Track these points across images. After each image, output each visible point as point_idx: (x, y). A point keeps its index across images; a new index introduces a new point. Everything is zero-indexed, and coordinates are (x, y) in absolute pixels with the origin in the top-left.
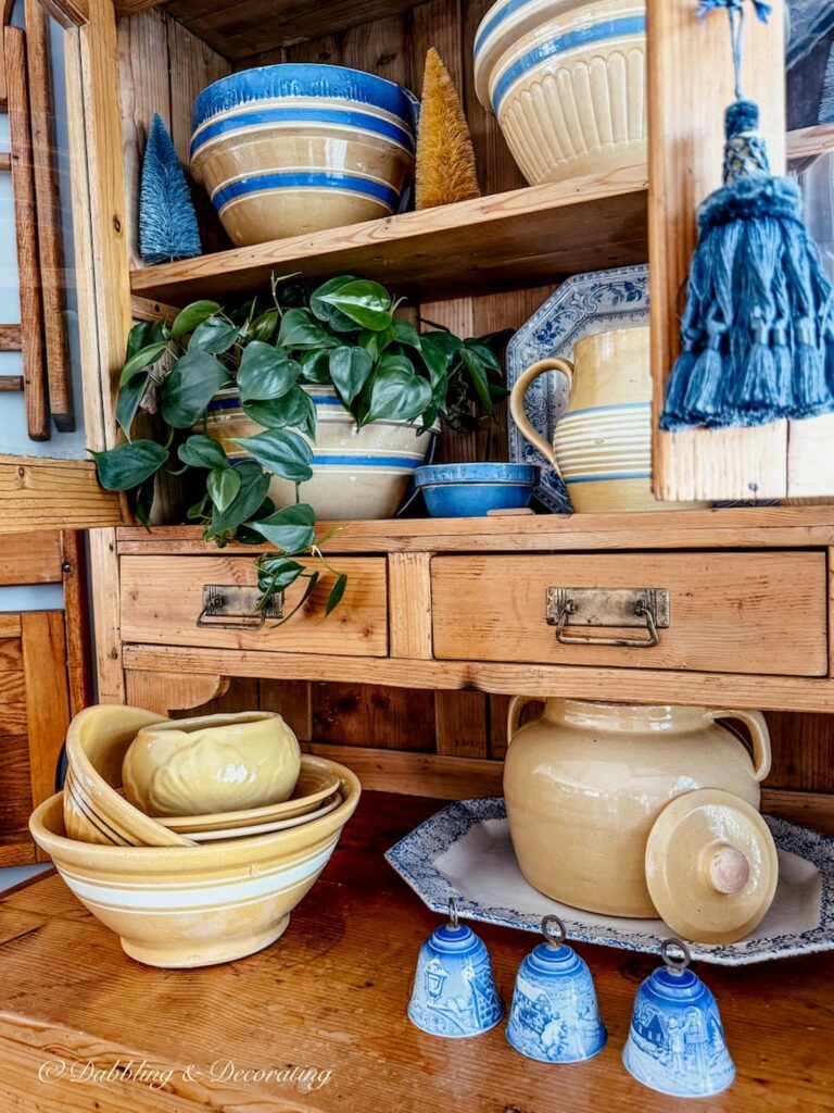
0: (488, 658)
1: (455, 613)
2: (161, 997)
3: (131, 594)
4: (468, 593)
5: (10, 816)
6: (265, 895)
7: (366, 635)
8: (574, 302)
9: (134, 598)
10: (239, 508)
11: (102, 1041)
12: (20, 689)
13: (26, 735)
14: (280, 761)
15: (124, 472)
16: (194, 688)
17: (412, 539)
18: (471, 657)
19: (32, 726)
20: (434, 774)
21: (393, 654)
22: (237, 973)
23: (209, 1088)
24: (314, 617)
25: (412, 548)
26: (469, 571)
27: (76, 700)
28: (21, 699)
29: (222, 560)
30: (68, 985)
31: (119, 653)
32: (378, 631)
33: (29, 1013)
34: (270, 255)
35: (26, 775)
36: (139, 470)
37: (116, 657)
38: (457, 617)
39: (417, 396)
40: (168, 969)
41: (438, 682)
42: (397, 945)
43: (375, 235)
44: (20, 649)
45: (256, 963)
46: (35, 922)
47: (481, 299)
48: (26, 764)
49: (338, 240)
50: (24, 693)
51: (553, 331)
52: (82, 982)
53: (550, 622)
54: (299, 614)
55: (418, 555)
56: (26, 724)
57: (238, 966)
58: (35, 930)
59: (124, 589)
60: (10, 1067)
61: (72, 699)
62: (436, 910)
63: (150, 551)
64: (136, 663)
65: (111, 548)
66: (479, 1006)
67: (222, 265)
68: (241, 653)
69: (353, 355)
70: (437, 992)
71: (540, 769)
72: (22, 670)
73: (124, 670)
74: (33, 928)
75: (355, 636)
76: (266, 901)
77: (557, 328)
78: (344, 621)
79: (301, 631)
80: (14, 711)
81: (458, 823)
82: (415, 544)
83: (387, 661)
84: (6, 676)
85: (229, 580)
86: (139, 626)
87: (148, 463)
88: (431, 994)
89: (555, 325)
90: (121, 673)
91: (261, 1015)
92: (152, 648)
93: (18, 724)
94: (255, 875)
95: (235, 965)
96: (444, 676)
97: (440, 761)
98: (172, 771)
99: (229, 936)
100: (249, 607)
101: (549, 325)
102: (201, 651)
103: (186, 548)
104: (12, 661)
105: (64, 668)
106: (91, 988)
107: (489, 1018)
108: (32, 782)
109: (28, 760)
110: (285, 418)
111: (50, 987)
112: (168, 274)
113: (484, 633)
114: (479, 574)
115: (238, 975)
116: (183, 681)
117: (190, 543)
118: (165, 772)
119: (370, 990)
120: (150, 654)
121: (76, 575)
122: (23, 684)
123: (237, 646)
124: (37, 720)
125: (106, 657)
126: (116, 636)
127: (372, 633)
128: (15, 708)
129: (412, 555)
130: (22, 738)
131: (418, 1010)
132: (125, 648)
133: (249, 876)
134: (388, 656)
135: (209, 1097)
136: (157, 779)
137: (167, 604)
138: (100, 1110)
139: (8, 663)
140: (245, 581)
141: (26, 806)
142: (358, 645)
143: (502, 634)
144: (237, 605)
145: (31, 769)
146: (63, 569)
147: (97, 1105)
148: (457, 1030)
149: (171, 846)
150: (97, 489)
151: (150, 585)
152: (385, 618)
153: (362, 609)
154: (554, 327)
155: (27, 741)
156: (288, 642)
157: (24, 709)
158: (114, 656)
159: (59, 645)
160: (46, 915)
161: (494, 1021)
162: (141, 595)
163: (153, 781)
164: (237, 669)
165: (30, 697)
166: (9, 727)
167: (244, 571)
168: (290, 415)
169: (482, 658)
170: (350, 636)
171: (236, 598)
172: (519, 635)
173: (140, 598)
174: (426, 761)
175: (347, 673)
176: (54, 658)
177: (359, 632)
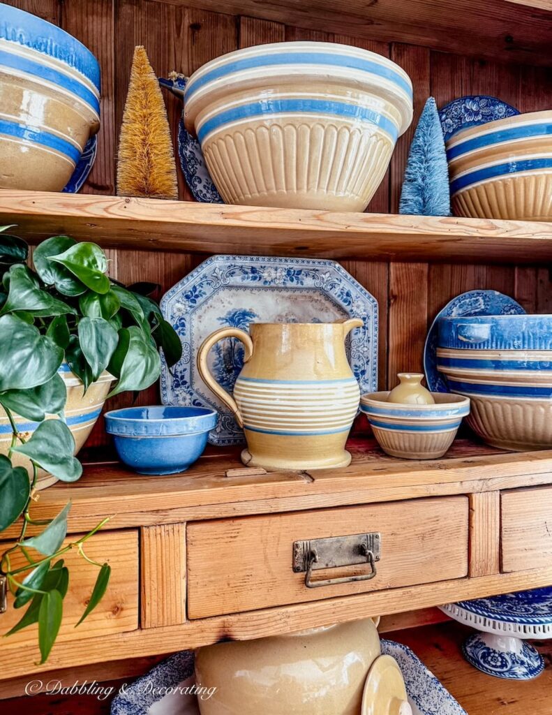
7: (114, 613)
17: (169, 512)
18: (226, 611)
25: (170, 520)
32: (130, 605)
38: (213, 578)
41: (193, 642)
51: (197, 293)
55: (177, 527)
75: (102, 616)
77: (200, 291)
82: (173, 515)
83: (138, 633)
101: (193, 288)
113: (238, 590)
114: (235, 537)
127: (122, 609)
129: (169, 527)
134: (140, 628)
142: (104, 625)
143: (254, 587)
152: (137, 592)
169: (236, 610)
170: (94, 616)
175: (90, 655)
177: (106, 611)
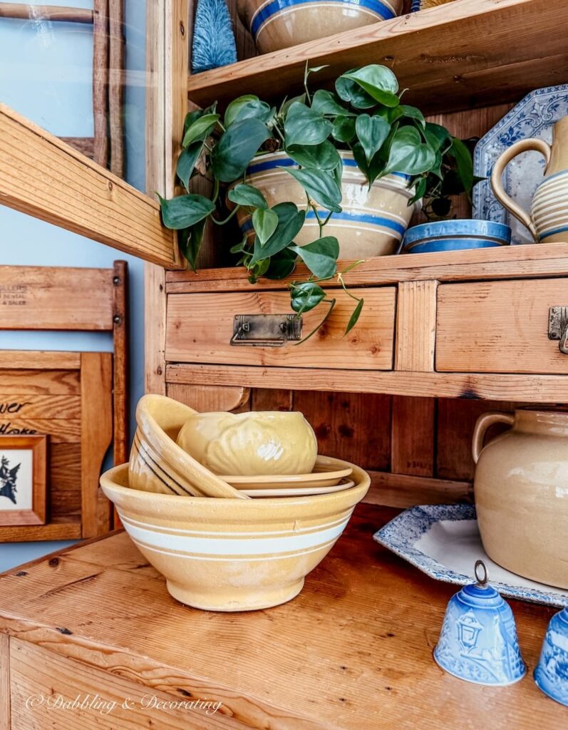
0: (489, 369)
1: (458, 332)
2: (209, 633)
3: (175, 324)
4: (472, 314)
5: (64, 503)
6: (301, 551)
7: (374, 352)
8: (535, 111)
9: (177, 327)
10: (278, 239)
11: (165, 665)
12: (77, 409)
13: (79, 443)
14: (307, 445)
15: (181, 216)
16: (222, 397)
17: (422, 270)
18: (472, 369)
19: (84, 436)
20: (388, 487)
21: (398, 367)
22: (271, 619)
23: (269, 715)
24: (328, 337)
25: (421, 277)
26: (475, 295)
27: (118, 419)
28: (77, 416)
29: (251, 294)
30: (128, 618)
31: (163, 370)
32: (386, 348)
33: (97, 638)
34: (302, 54)
35: (77, 474)
36: (193, 216)
37: (161, 373)
38: (460, 335)
39: (425, 158)
40: (211, 612)
41: (438, 391)
42: (403, 606)
43: (394, 30)
44: (78, 379)
45: (285, 612)
46: (94, 571)
47: (449, 117)
48: (78, 465)
49: (361, 37)
50: (80, 412)
51: (514, 135)
52: (139, 617)
53: (552, 337)
54: (315, 336)
55: (427, 283)
56: (80, 436)
57: (270, 613)
58: (94, 576)
59: (169, 320)
60: (75, 685)
61: (116, 418)
62: (438, 578)
63: (192, 289)
64: (176, 378)
65: (161, 288)
66: (510, 658)
67: (262, 66)
68: (263, 369)
69: (373, 122)
70: (472, 642)
71: (517, 471)
72: (80, 395)
73: (166, 383)
74: (93, 574)
75: (364, 353)
76: (301, 556)
77: (518, 133)
78: (355, 341)
79: (316, 350)
80: (71, 426)
81: (421, 520)
82: (424, 274)
83: (391, 373)
84: (67, 398)
85: (256, 311)
86: (180, 349)
87: (199, 211)
88: (465, 644)
89: (516, 130)
90: (164, 385)
91: (302, 654)
92: (190, 366)
93: (74, 435)
94: (297, 531)
95: (267, 612)
96: (445, 385)
97: (393, 478)
98: (223, 442)
99: (266, 585)
100: (272, 332)
101: (511, 130)
102: (230, 368)
103: (222, 286)
104: (72, 388)
105: (110, 396)
106: (148, 622)
107: (517, 670)
108: (82, 478)
109: (79, 462)
110: (320, 163)
111: (112, 619)
112: (215, 77)
113: (485, 349)
114: (484, 297)
115: (271, 620)
116: (214, 392)
117: (225, 282)
118: (217, 443)
119: (392, 639)
120: (188, 370)
121: (123, 325)
122: (80, 406)
123: (260, 363)
124: (88, 431)
125: (152, 373)
126: (162, 358)
127: (379, 350)
128: (72, 423)
129: (421, 284)
130: (76, 446)
131: (449, 658)
132: (168, 366)
133: (292, 531)
134: (393, 370)
135: (269, 722)
136: (210, 449)
137: (203, 332)
138: (153, 727)
139: (70, 389)
140: (270, 311)
141: (77, 496)
142: (366, 360)
143: (503, 349)
144: (262, 330)
145: (82, 468)
146: (114, 321)
147: (150, 722)
148: (491, 679)
149: (230, 498)
150: (160, 227)
151: (191, 317)
152: (392, 338)
153: (370, 330)
154: (515, 132)
155: (80, 448)
156: (303, 359)
157: (79, 424)
158: (159, 372)
159: (108, 377)
160: (102, 566)
161: (522, 673)
162: (182, 325)
163: (206, 451)
164: (260, 382)
165: (84, 415)
166: (67, 437)
167: (270, 303)
168: (324, 162)
169: (483, 370)
170: (359, 353)
171: (261, 325)
172: (520, 348)
173: (183, 327)
174: (382, 478)
176: (104, 386)
177: (367, 350)
